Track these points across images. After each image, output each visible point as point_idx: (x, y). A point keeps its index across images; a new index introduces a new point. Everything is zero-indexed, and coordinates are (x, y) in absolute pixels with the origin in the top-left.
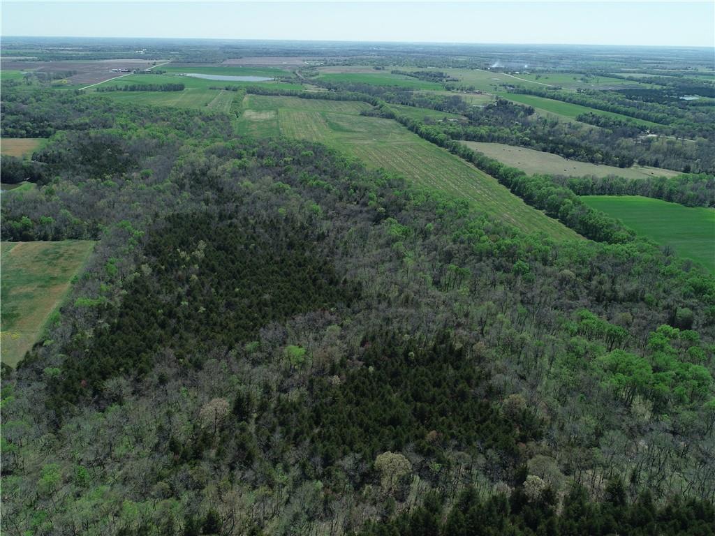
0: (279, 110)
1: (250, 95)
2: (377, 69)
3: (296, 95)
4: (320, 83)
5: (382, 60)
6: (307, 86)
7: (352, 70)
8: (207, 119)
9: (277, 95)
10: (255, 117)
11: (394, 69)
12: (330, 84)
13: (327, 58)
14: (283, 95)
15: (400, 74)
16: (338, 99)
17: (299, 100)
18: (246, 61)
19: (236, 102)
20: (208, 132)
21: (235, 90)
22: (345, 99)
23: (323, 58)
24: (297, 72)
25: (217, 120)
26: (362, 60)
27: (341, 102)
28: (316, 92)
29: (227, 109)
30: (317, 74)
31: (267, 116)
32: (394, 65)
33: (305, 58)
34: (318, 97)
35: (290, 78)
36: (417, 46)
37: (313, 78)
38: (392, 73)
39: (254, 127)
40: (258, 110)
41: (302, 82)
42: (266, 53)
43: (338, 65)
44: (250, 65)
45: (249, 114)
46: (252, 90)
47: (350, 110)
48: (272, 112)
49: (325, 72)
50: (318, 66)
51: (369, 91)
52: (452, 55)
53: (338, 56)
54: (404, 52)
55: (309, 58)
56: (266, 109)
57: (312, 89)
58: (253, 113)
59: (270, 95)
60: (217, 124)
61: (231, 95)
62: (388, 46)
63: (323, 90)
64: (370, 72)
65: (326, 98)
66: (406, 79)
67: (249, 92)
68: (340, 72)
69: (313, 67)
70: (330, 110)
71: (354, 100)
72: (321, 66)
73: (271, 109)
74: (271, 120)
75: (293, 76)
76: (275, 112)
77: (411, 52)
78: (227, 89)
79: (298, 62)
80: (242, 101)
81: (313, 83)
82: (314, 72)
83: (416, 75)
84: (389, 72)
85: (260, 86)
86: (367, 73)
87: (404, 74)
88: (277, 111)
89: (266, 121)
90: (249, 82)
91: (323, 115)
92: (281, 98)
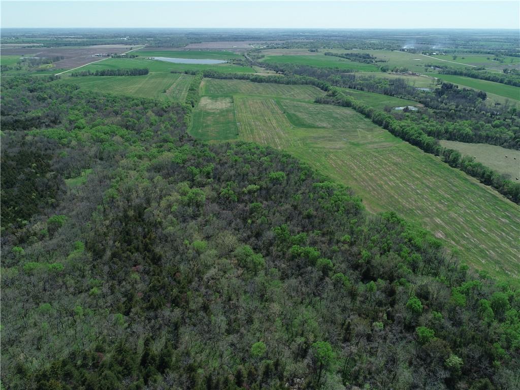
0: (234, 97)
1: (207, 79)
2: (312, 51)
3: (248, 78)
4: (267, 66)
5: (311, 43)
6: (257, 68)
7: (291, 52)
8: (161, 112)
9: (231, 78)
10: (210, 107)
11: (326, 51)
12: (277, 67)
13: (268, 42)
14: (236, 78)
15: (332, 55)
16: (288, 83)
17: (251, 84)
18: (204, 46)
19: (193, 90)
20: (159, 133)
21: (194, 74)
22: (295, 83)
23: (264, 42)
24: (246, 54)
25: (171, 114)
26: (297, 43)
27: (292, 86)
28: (266, 75)
29: (183, 98)
30: (263, 56)
31: (223, 104)
32: (324, 48)
33: (250, 42)
34: (268, 81)
35: (240, 60)
36: (333, 31)
37: (260, 60)
38: (326, 55)
39: (210, 120)
40: (214, 97)
41: (252, 64)
42: (219, 38)
43: (278, 48)
44: (207, 49)
45: (205, 102)
46: (209, 74)
47: (302, 96)
48: (228, 100)
49: (270, 54)
50: (262, 49)
51: (313, 74)
52: (365, 39)
53: (276, 40)
54: (326, 36)
55: (253, 42)
56: (222, 96)
57: (262, 73)
58: (209, 101)
59: (225, 78)
60: (171, 119)
61: (190, 79)
62: (311, 32)
63: (271, 73)
64: (307, 54)
65: (276, 81)
66: (340, 60)
67: (205, 76)
68: (282, 55)
69: (258, 51)
70: (284, 97)
71: (302, 84)
72: (264, 49)
73: (225, 96)
74: (227, 111)
75: (243, 59)
76: (231, 100)
77: (331, 37)
78: (186, 73)
79: (245, 45)
80: (198, 87)
81: (261, 65)
82: (260, 54)
83: (348, 56)
84: (322, 54)
85: (215, 69)
86: (304, 55)
87: (336, 55)
88: (232, 98)
89: (222, 112)
90: (206, 65)
91: (278, 103)
92: (235, 81)
